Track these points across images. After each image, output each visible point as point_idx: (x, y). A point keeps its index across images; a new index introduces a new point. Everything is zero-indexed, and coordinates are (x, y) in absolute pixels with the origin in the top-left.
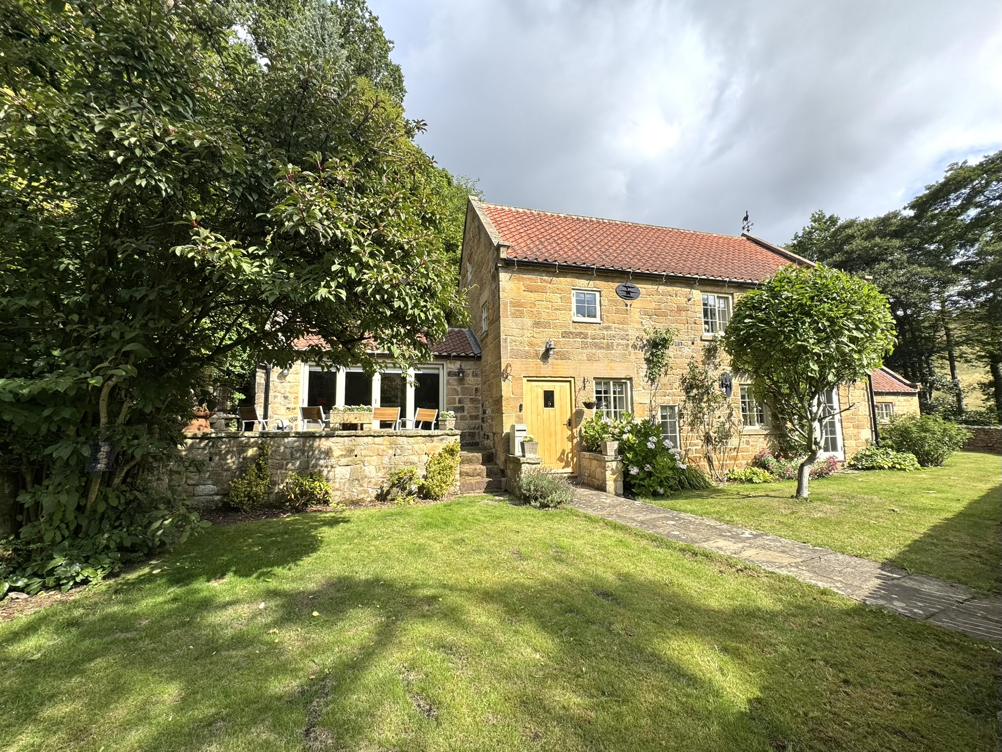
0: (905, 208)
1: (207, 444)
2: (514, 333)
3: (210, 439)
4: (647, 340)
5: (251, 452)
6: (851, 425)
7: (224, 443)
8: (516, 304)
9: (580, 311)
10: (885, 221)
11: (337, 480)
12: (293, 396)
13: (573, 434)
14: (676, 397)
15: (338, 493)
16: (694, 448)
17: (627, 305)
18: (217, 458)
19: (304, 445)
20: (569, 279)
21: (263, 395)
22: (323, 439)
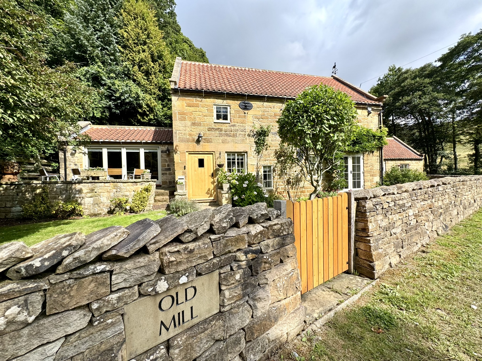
0: (436, 61)
1: (14, 187)
2: (180, 129)
3: (15, 185)
4: (256, 132)
5: (38, 191)
6: (369, 175)
7: (24, 187)
8: (182, 114)
9: (218, 117)
10: (423, 69)
11: (86, 204)
12: (80, 164)
13: (214, 180)
14: (272, 161)
15: (87, 210)
16: (281, 187)
17: (245, 113)
18: (21, 194)
19: (67, 188)
20: (212, 100)
21: (64, 164)
22: (77, 185)
